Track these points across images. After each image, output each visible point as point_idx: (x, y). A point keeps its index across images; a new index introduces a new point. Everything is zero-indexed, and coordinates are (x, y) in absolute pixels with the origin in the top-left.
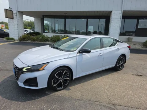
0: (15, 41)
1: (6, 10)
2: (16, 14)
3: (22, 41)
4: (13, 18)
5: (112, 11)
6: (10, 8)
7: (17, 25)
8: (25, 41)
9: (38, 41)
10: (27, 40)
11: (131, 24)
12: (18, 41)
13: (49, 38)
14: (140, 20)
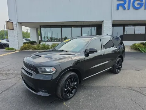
0: (16, 50)
1: (7, 22)
2: (16, 25)
3: (23, 51)
4: (13, 30)
5: (103, 21)
6: (10, 20)
7: (17, 36)
8: (27, 51)
9: (39, 49)
10: (28, 49)
11: (119, 31)
12: (19, 50)
13: (50, 46)
14: (126, 27)
